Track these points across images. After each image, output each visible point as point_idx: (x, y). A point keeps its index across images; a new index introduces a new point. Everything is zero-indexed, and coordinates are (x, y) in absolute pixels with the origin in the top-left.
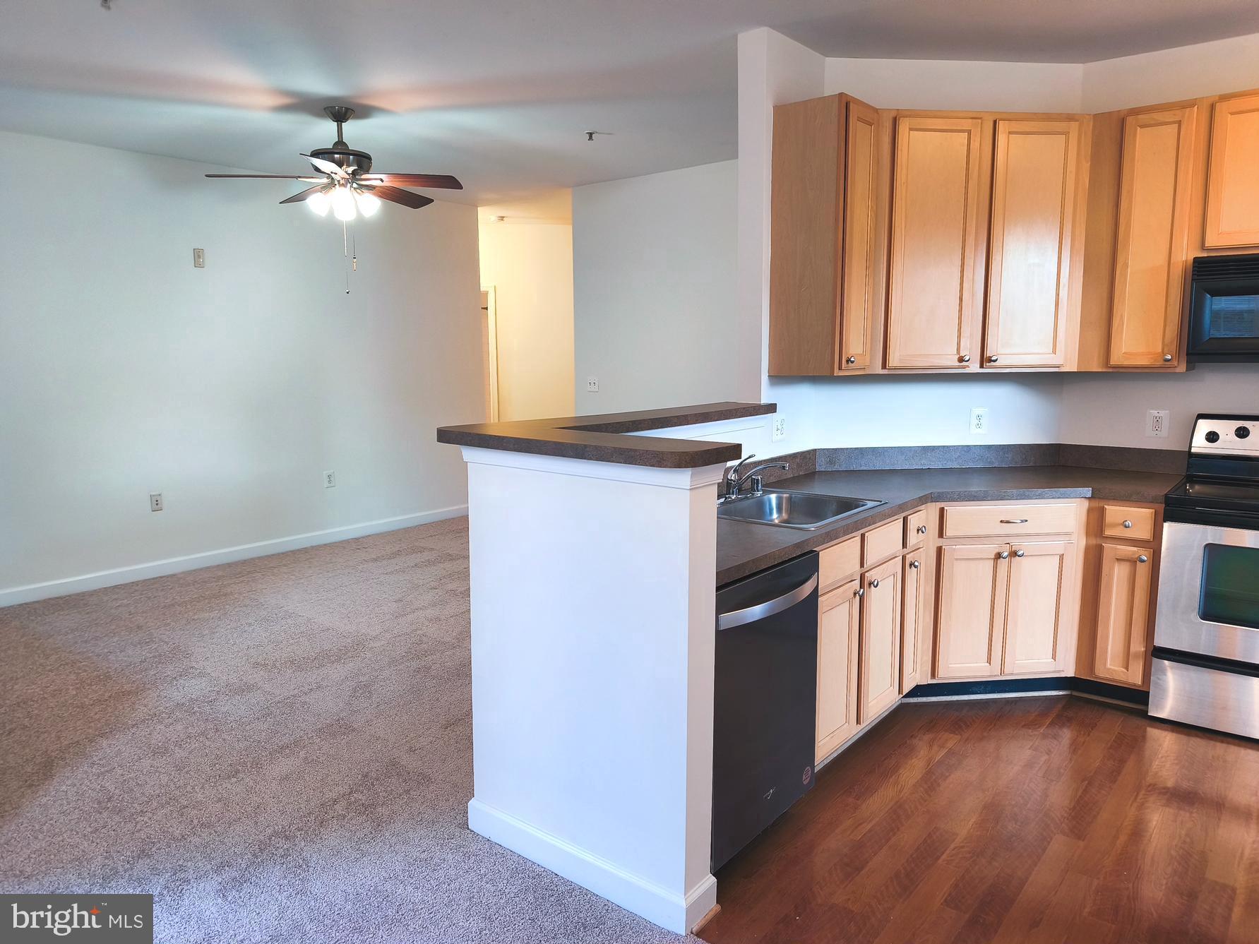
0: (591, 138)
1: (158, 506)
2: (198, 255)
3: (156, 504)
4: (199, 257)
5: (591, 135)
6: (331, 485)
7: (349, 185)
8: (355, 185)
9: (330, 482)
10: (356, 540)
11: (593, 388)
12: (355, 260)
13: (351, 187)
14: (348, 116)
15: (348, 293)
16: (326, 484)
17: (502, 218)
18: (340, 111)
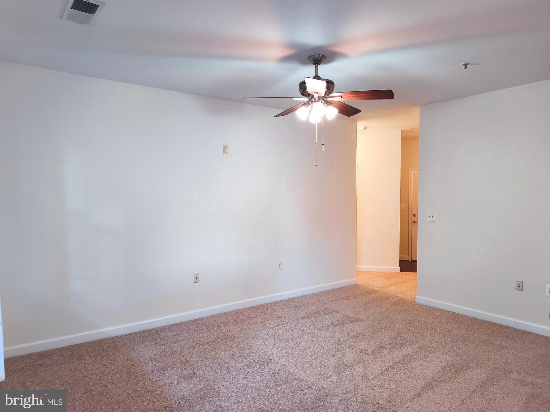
0: (466, 67)
1: (197, 280)
2: (225, 148)
3: (196, 279)
4: (225, 149)
5: (466, 65)
6: (280, 269)
7: (320, 101)
8: (323, 101)
9: (279, 267)
10: (292, 300)
11: (431, 219)
12: (323, 146)
13: (322, 102)
14: (321, 62)
15: (316, 165)
16: (278, 268)
17: (366, 128)
18: (318, 57)
